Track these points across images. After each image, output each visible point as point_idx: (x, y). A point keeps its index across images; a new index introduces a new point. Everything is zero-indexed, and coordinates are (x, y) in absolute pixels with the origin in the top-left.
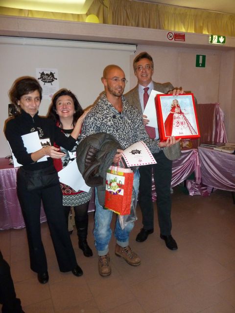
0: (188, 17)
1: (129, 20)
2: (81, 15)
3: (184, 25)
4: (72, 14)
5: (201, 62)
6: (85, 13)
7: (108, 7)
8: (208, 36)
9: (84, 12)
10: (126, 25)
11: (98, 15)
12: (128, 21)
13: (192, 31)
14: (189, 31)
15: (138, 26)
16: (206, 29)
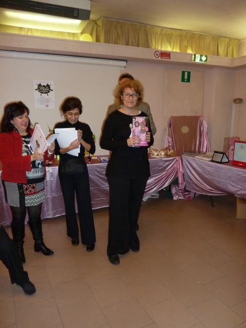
3: (170, 45)
5: (186, 77)
6: (80, 32)
8: (192, 55)
11: (91, 34)
12: (118, 40)
13: (177, 50)
14: (174, 51)
16: (190, 48)
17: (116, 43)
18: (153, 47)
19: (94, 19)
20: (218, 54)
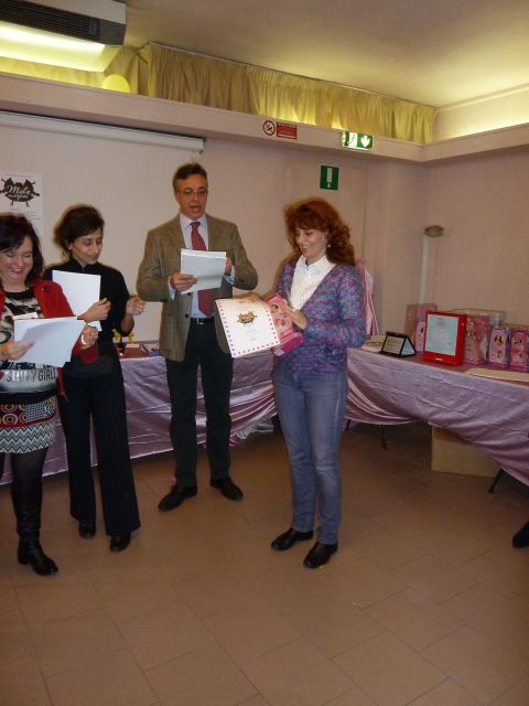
0: (303, 95)
1: (190, 92)
2: (94, 73)
3: (296, 110)
4: (76, 71)
5: (329, 179)
6: (103, 70)
7: (150, 63)
8: (341, 133)
9: (101, 69)
10: (184, 101)
11: (128, 77)
12: (187, 94)
13: (311, 121)
14: (305, 122)
15: (207, 103)
16: (338, 119)
17: (182, 98)
18: (262, 111)
19: (135, 45)
20: (394, 135)
